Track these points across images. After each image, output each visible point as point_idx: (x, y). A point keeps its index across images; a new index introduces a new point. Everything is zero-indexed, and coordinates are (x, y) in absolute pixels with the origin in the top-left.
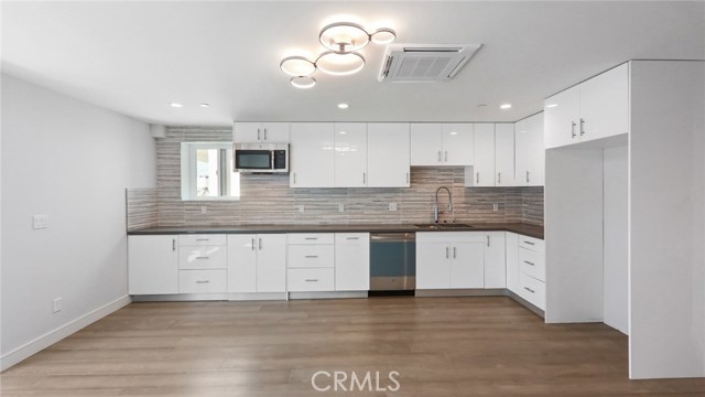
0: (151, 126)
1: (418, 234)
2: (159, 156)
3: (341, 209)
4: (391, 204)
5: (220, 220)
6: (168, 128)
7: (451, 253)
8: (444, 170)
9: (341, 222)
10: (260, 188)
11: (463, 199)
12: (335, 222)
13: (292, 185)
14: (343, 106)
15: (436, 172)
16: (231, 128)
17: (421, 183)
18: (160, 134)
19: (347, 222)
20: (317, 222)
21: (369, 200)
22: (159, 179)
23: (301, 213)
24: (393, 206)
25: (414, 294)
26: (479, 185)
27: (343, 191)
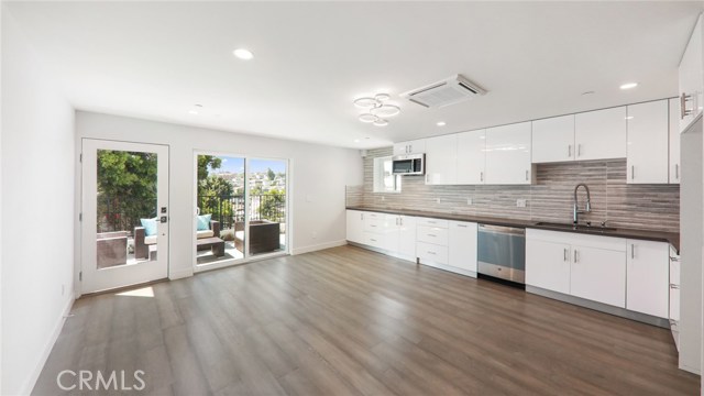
0: (360, 151)
1: (527, 230)
2: (365, 167)
3: (469, 202)
4: (519, 201)
5: (391, 205)
6: (368, 151)
7: (572, 257)
8: (593, 165)
9: (469, 213)
10: (413, 185)
11: (624, 199)
12: (464, 213)
13: (426, 183)
14: (441, 124)
15: (579, 168)
16: (392, 147)
17: (557, 180)
18: (364, 154)
19: (474, 213)
20: (450, 212)
21: (497, 196)
22: (365, 180)
23: (438, 205)
24: (521, 203)
25: (524, 289)
26: (635, 182)
27: (471, 188)
